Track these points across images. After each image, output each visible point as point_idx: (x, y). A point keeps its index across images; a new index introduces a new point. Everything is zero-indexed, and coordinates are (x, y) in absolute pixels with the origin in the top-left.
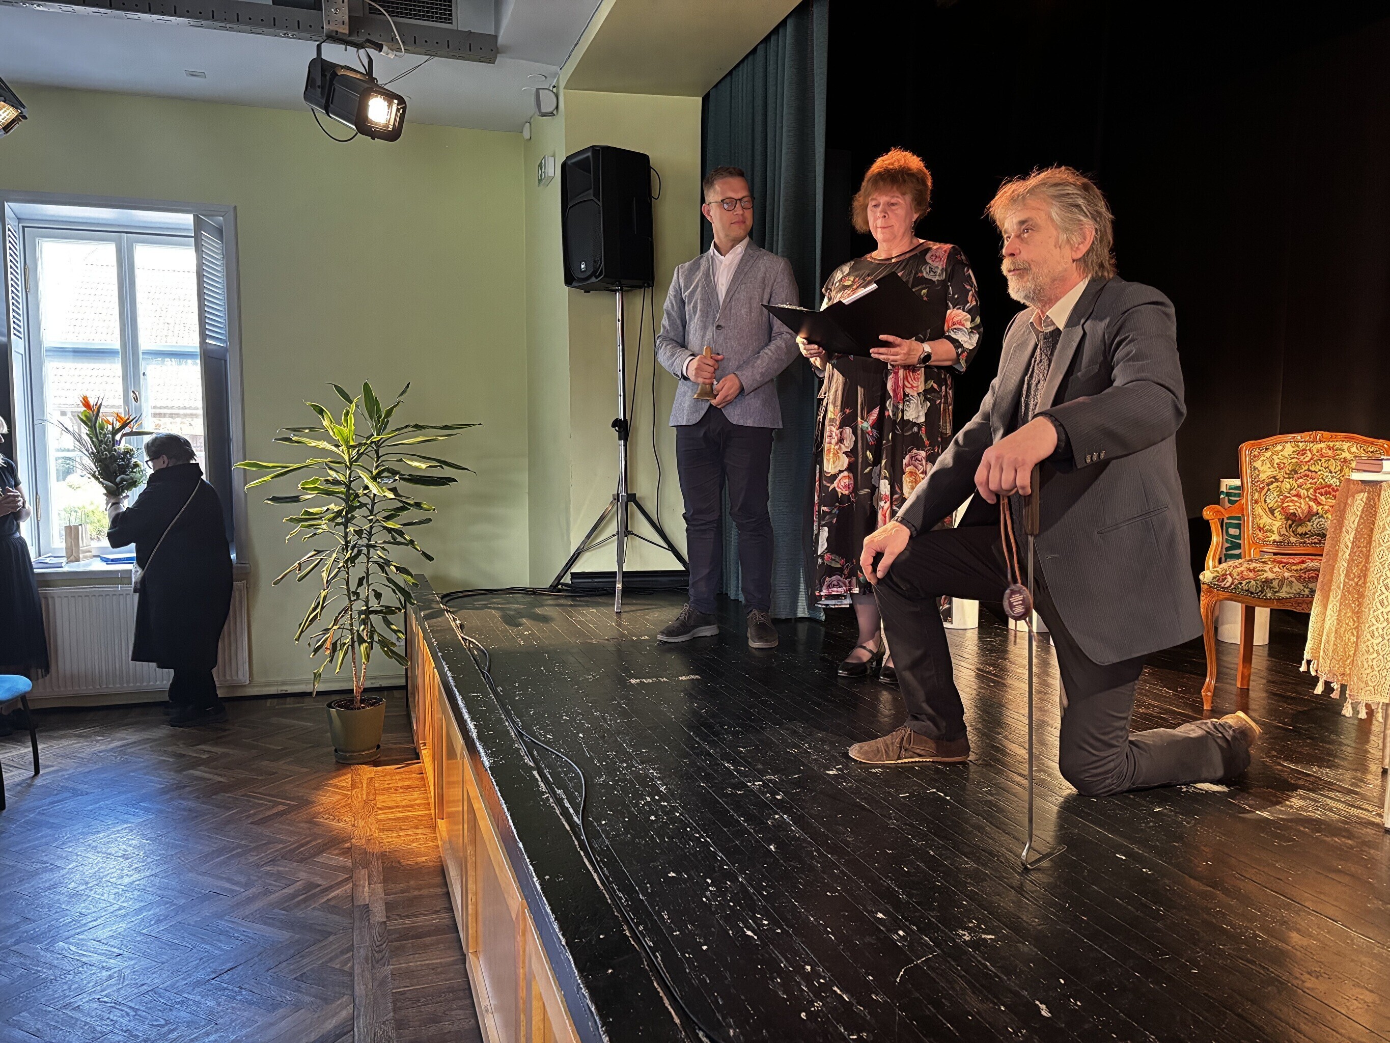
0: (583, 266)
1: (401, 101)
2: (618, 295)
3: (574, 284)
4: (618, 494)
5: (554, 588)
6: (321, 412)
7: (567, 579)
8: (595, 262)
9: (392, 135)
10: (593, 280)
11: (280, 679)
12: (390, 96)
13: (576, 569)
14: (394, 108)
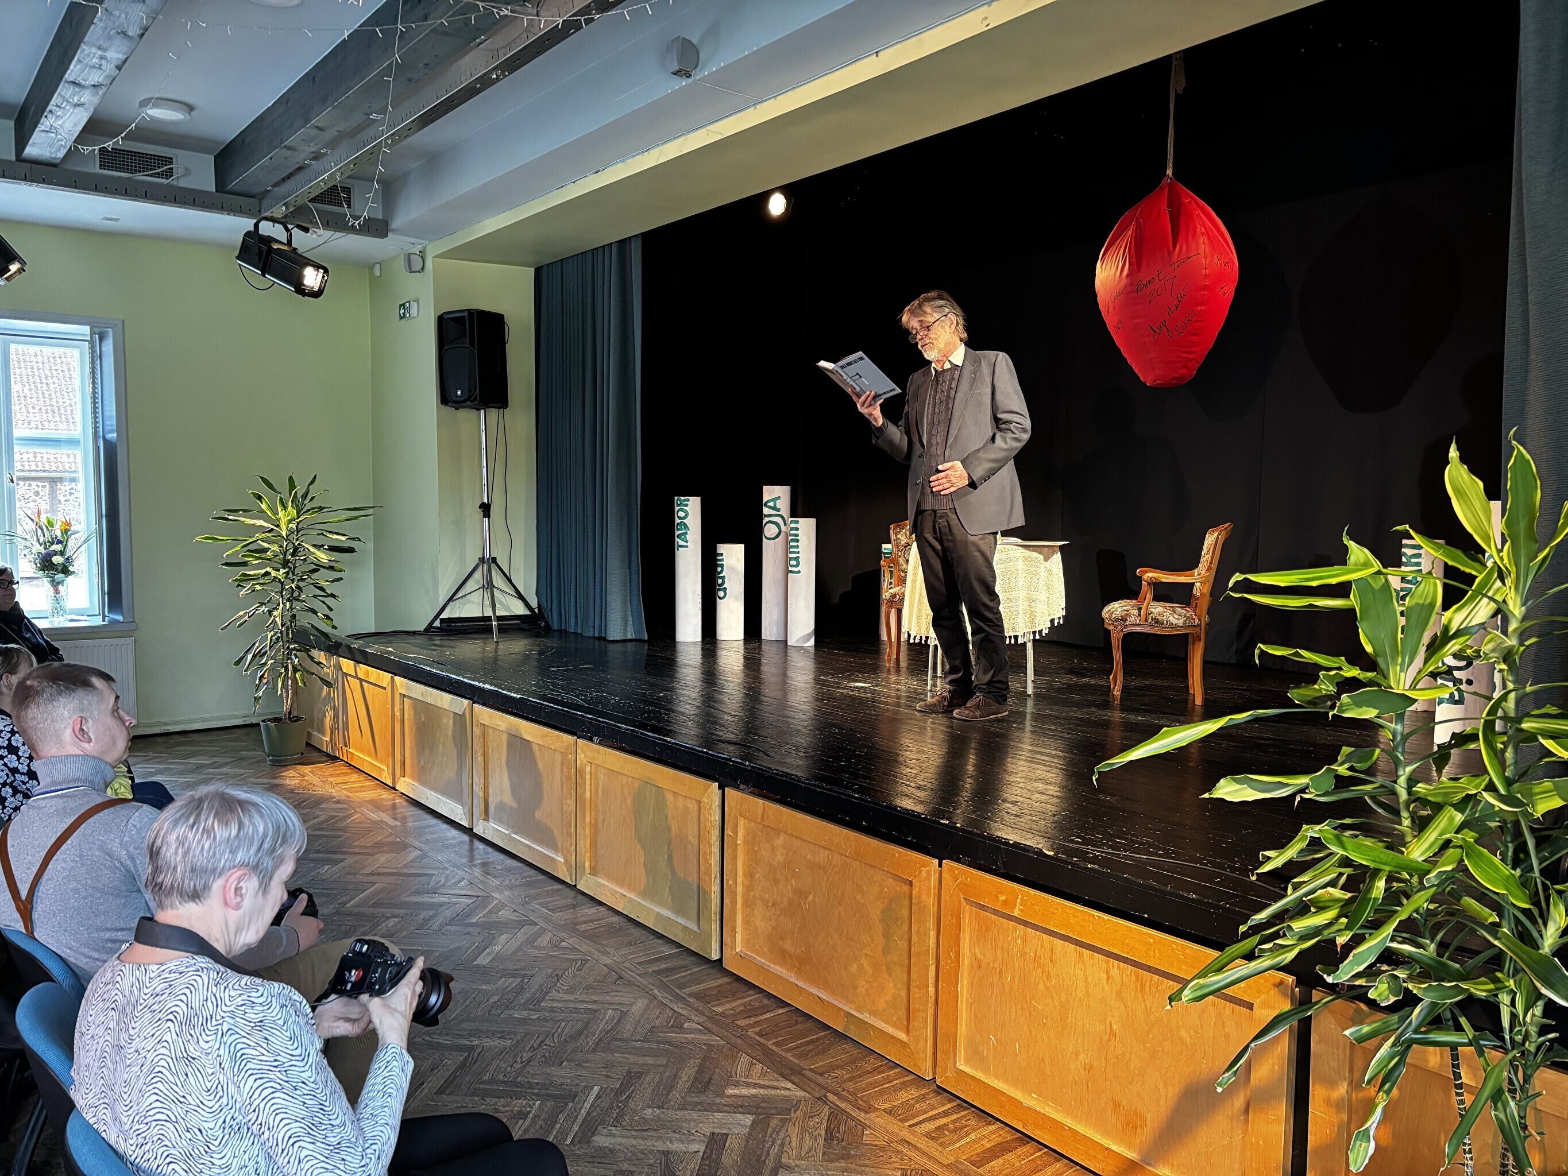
0: (459, 393)
1: (326, 271)
2: (482, 412)
3: (450, 404)
4: (483, 558)
5: (425, 630)
6: (260, 498)
7: (437, 624)
8: (470, 390)
9: (317, 294)
10: (469, 403)
11: (164, 720)
12: (317, 267)
13: (444, 616)
14: (320, 275)
